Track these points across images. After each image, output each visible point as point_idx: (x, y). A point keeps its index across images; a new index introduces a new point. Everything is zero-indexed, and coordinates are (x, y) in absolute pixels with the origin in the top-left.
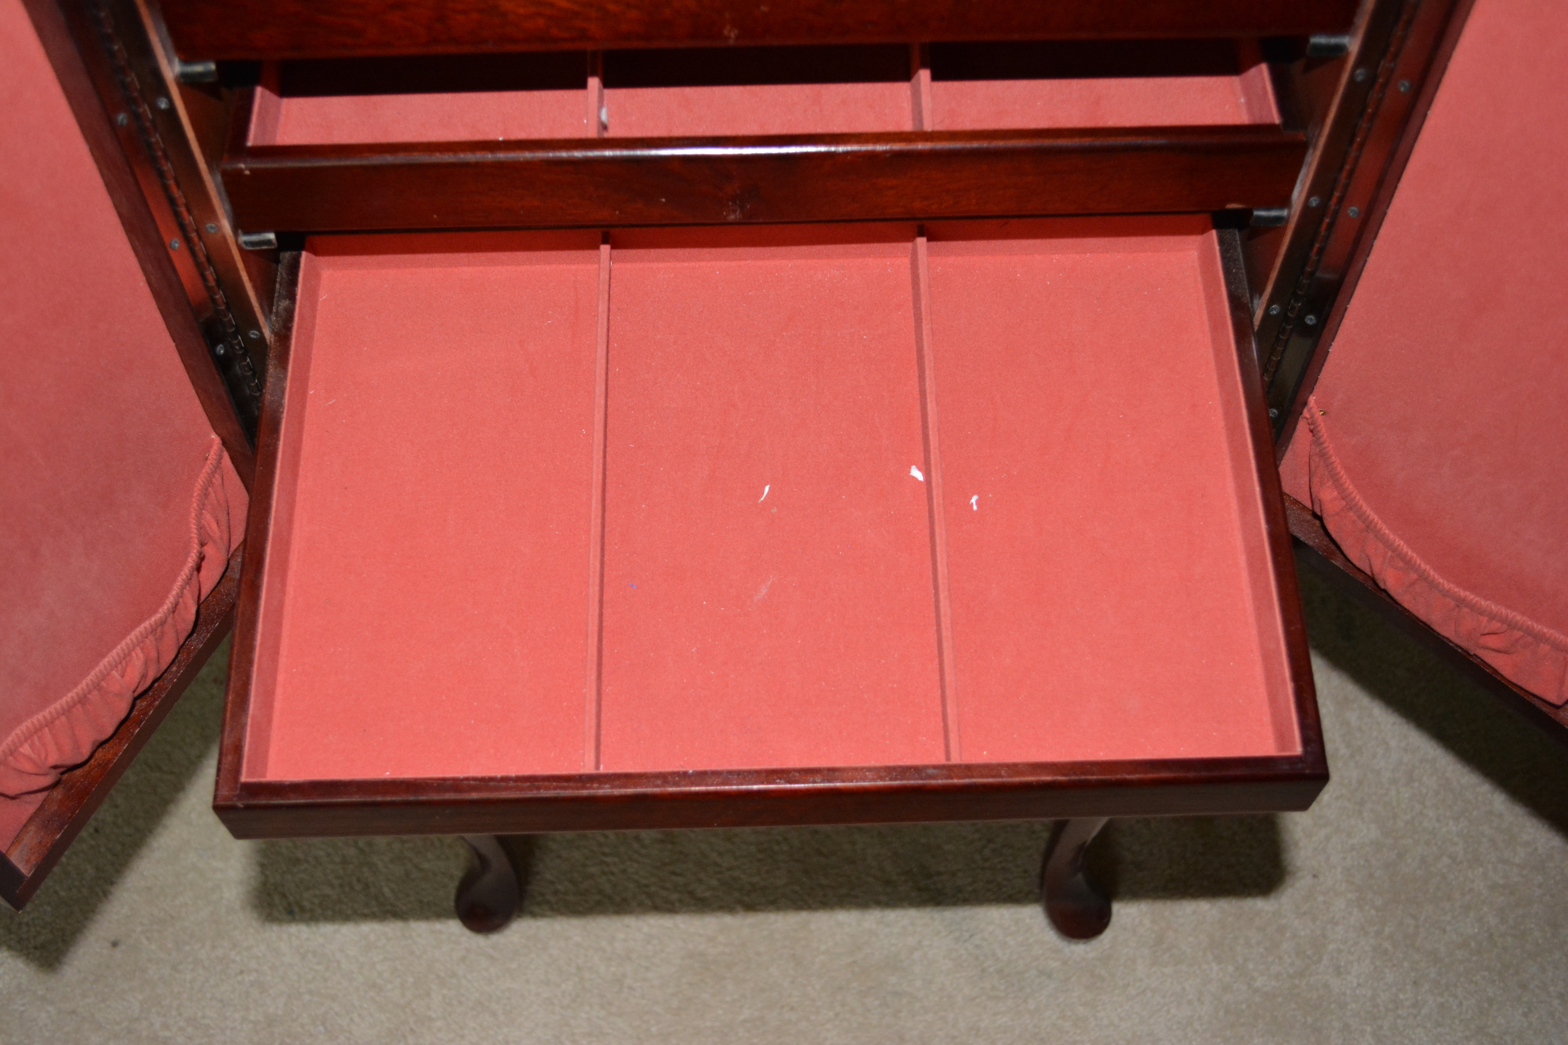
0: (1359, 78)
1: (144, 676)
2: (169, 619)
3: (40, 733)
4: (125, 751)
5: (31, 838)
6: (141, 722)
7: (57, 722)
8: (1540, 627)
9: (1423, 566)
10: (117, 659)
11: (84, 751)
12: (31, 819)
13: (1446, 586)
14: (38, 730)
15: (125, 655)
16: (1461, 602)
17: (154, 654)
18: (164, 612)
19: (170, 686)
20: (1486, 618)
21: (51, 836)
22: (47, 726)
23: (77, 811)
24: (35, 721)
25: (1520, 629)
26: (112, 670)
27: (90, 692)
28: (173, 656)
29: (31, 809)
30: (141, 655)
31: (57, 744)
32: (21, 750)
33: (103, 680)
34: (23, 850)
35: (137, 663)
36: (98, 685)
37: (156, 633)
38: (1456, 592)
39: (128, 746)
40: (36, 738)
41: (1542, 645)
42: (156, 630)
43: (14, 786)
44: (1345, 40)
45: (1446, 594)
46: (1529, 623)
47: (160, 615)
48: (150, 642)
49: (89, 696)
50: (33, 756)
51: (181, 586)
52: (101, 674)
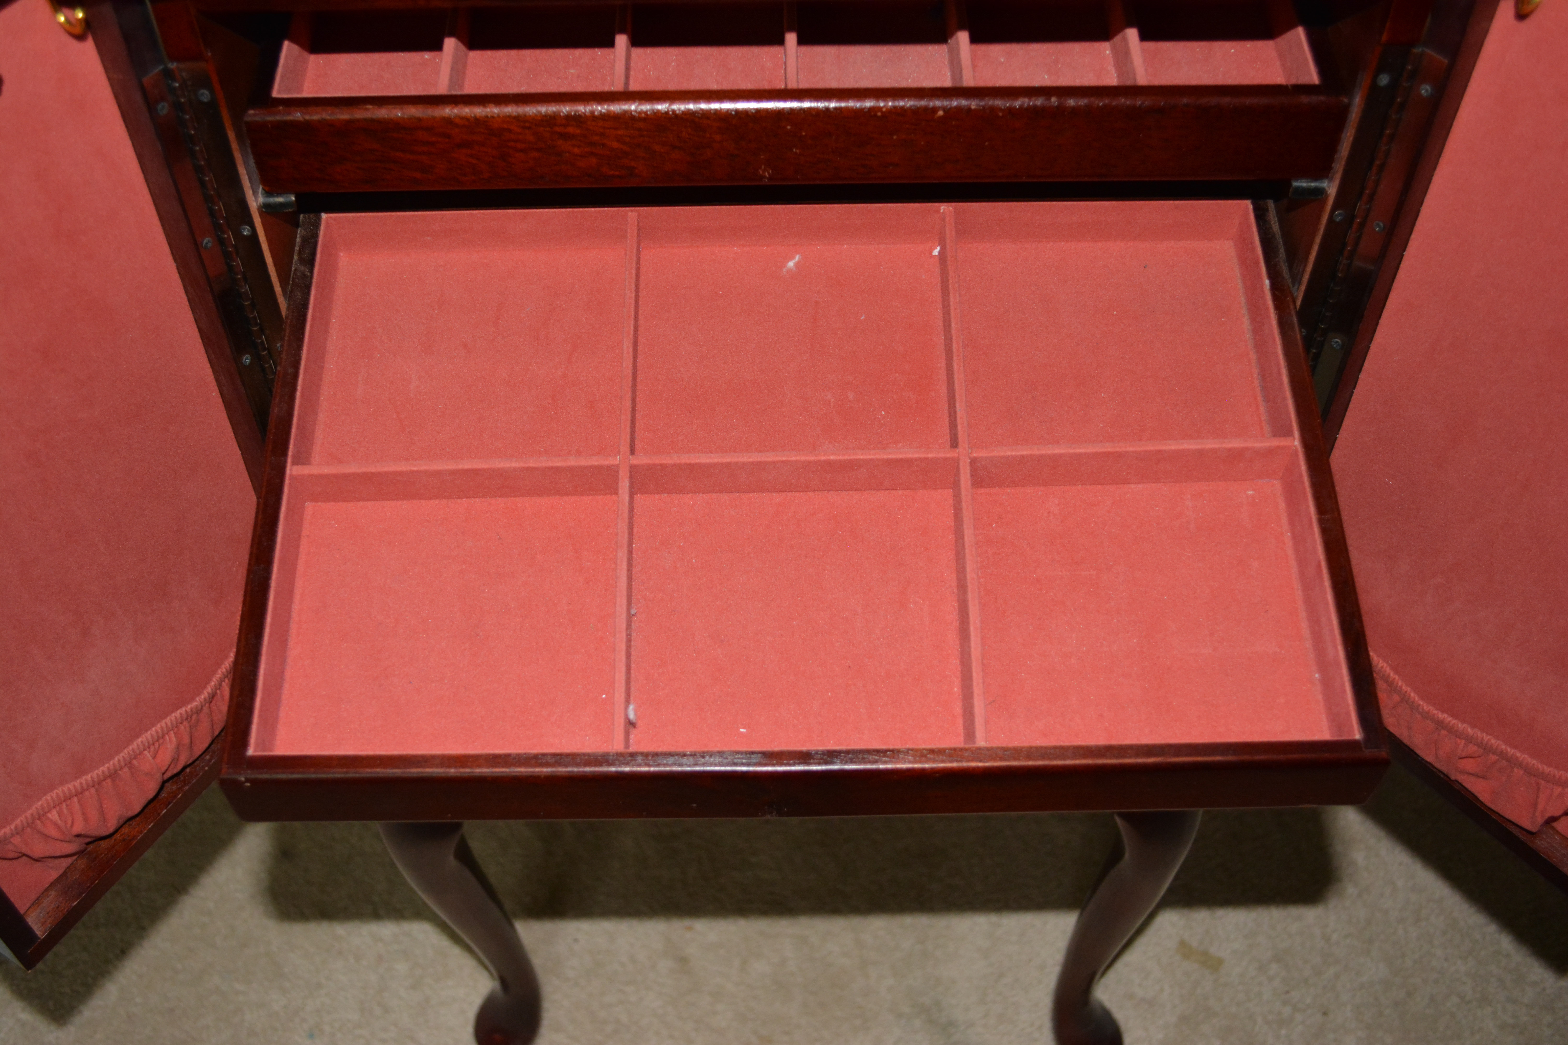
0: (1338, 219)
1: (175, 760)
2: (204, 708)
3: (69, 802)
4: (150, 830)
5: (51, 902)
6: (169, 804)
7: (87, 793)
8: (1513, 751)
9: (1404, 687)
10: (151, 740)
11: (109, 825)
12: (52, 884)
13: (1425, 707)
14: (68, 798)
15: (158, 737)
16: (1440, 724)
17: (186, 740)
18: (200, 701)
19: (201, 774)
20: (1463, 742)
21: (68, 902)
22: (76, 795)
23: (97, 882)
24: (66, 789)
25: (1494, 753)
26: (144, 750)
27: (121, 768)
28: (206, 745)
29: (54, 875)
30: (174, 739)
31: (84, 814)
32: (49, 815)
33: (135, 758)
34: (41, 913)
35: (169, 746)
36: (130, 763)
37: (191, 720)
38: (1434, 714)
39: (153, 826)
40: (64, 805)
41: (1515, 770)
42: (191, 717)
43: (39, 848)
44: (1324, 184)
45: (1426, 716)
46: (1503, 747)
47: (196, 703)
48: (184, 728)
49: (120, 772)
50: (59, 822)
51: (220, 678)
52: (133, 752)
